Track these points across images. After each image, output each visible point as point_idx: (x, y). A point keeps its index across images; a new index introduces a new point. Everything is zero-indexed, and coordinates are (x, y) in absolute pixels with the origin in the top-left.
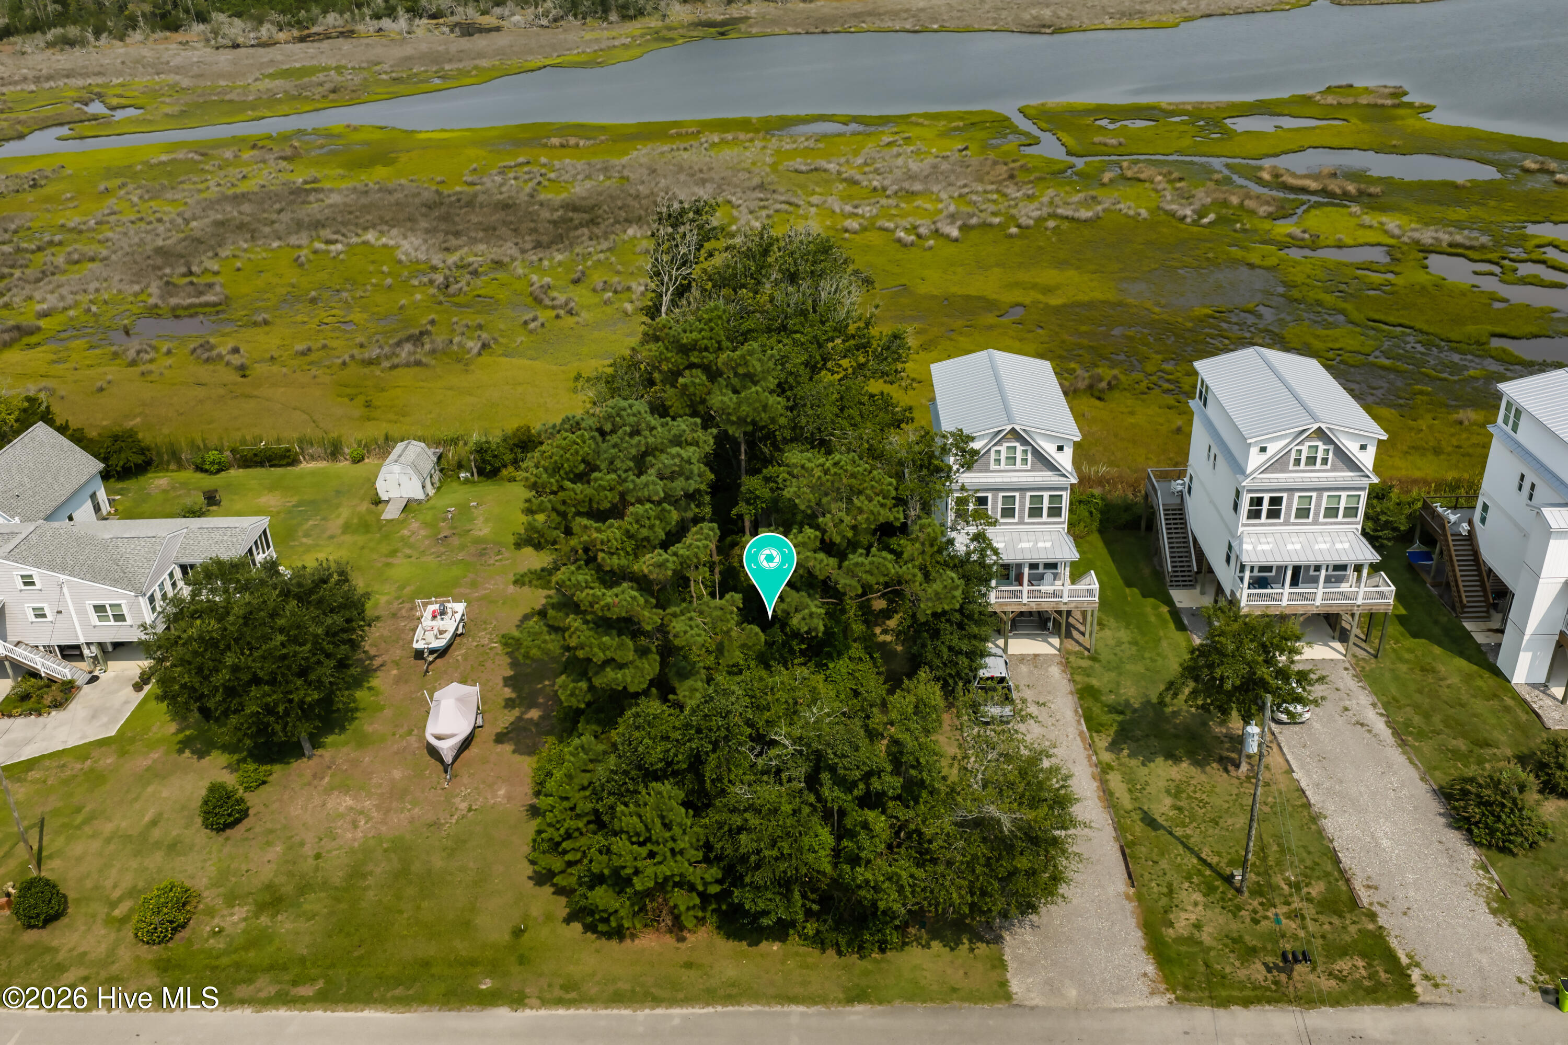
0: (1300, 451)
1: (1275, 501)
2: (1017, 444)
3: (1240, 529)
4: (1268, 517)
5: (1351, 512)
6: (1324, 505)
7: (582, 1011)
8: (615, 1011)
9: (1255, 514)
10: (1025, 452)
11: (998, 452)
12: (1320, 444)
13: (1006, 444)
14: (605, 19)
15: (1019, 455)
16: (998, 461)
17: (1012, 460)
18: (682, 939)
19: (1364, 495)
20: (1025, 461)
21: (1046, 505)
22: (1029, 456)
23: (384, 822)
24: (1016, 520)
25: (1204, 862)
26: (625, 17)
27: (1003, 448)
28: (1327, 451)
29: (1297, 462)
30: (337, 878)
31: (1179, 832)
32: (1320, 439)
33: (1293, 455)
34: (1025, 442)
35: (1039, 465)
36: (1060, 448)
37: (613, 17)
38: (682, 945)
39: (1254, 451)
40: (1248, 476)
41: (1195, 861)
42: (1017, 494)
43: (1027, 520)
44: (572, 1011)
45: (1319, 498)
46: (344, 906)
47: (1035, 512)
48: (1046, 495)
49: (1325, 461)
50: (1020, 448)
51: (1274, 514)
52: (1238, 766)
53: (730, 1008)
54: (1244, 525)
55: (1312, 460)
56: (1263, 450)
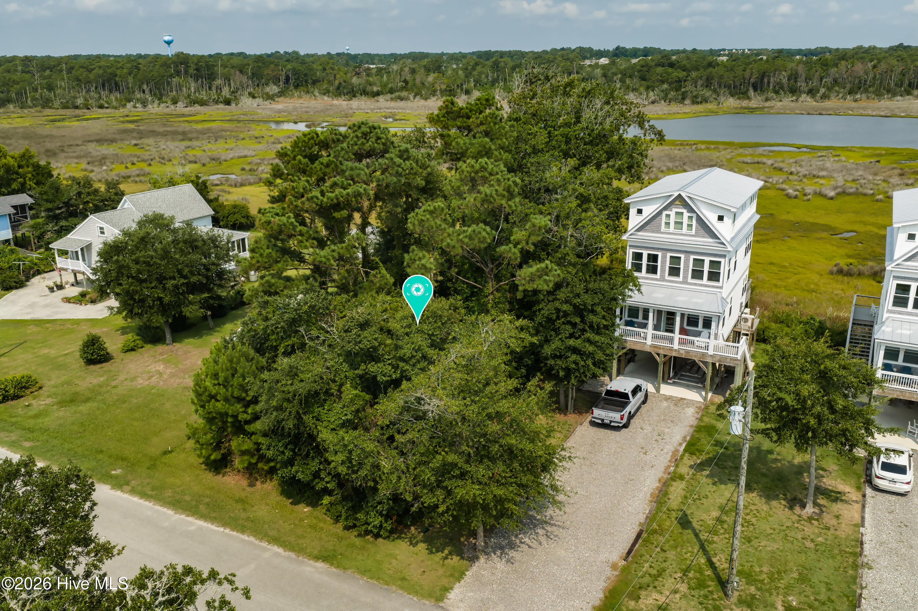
2: (684, 211)
3: (885, 316)
4: (916, 306)
7: (146, 503)
8: (164, 510)
9: (901, 302)
10: (690, 218)
11: (668, 216)
13: (675, 210)
14: (683, 103)
15: (685, 221)
16: (667, 224)
17: (679, 224)
18: (251, 485)
20: (690, 226)
21: (706, 268)
22: (694, 222)
23: (165, 381)
24: (681, 279)
25: (711, 564)
26: (695, 102)
27: (672, 213)
31: (704, 536)
34: (691, 210)
35: (702, 232)
36: (721, 218)
37: (687, 102)
38: (249, 489)
39: (902, 236)
40: (893, 262)
41: (703, 560)
42: (682, 256)
43: (690, 280)
44: (141, 501)
46: (98, 412)
47: (697, 274)
48: (707, 260)
50: (686, 214)
52: (803, 506)
54: (889, 311)
56: (912, 237)
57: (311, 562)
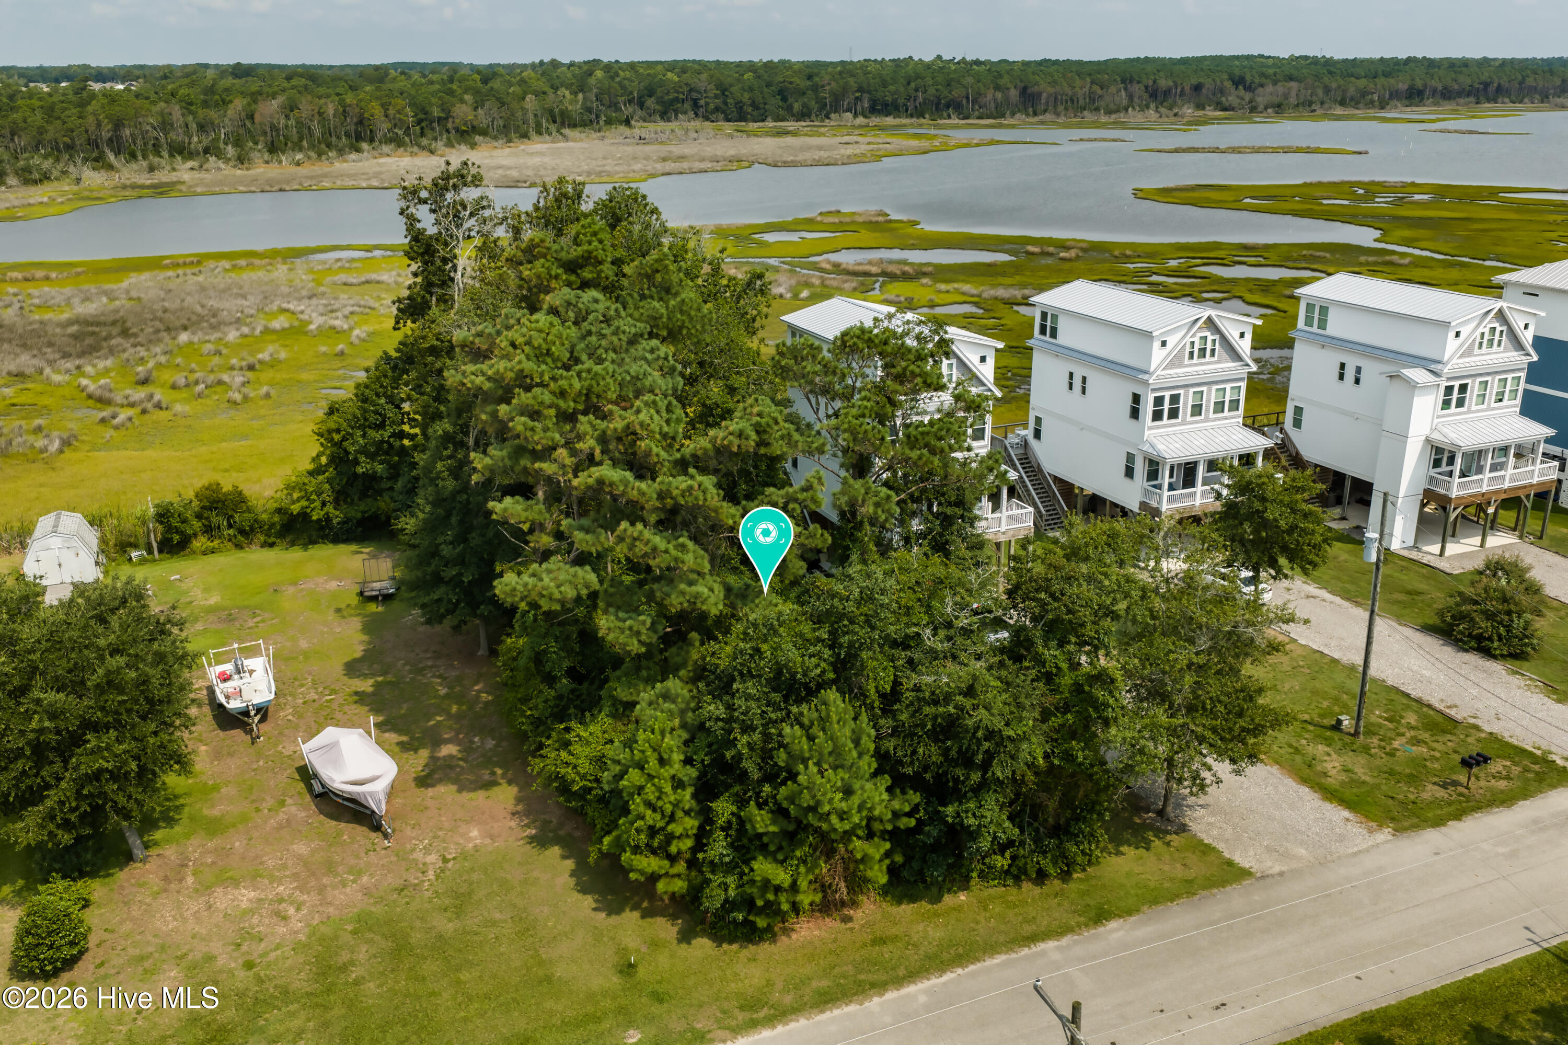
0: (1193, 343)
1: (1175, 399)
3: (1147, 433)
4: (1170, 418)
5: (1234, 404)
6: (1213, 400)
7: (793, 1025)
8: (837, 1012)
9: (1157, 416)
10: (950, 365)
12: (1208, 334)
15: (945, 370)
18: (848, 918)
19: (1243, 385)
20: (950, 376)
22: (954, 370)
23: (325, 902)
28: (1214, 341)
29: (1191, 354)
30: (300, 982)
32: (1208, 329)
33: (1188, 349)
36: (983, 358)
38: (854, 924)
39: (1157, 344)
40: (1151, 374)
44: (780, 1029)
45: (1210, 391)
46: (338, 1011)
49: (1213, 351)
50: (945, 362)
51: (1174, 414)
53: (972, 968)
54: (1150, 428)
55: (1203, 352)
56: (1164, 344)
57: (1101, 929)
